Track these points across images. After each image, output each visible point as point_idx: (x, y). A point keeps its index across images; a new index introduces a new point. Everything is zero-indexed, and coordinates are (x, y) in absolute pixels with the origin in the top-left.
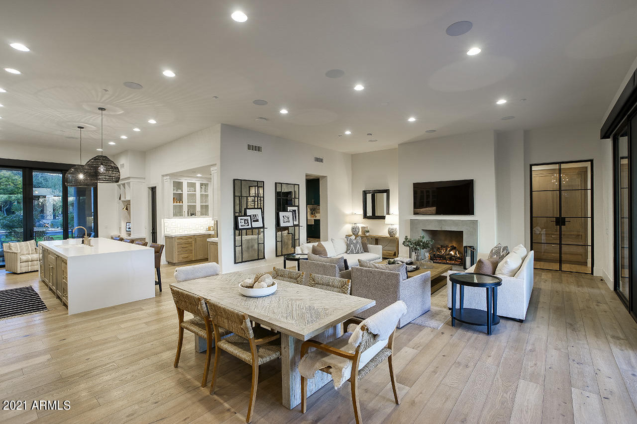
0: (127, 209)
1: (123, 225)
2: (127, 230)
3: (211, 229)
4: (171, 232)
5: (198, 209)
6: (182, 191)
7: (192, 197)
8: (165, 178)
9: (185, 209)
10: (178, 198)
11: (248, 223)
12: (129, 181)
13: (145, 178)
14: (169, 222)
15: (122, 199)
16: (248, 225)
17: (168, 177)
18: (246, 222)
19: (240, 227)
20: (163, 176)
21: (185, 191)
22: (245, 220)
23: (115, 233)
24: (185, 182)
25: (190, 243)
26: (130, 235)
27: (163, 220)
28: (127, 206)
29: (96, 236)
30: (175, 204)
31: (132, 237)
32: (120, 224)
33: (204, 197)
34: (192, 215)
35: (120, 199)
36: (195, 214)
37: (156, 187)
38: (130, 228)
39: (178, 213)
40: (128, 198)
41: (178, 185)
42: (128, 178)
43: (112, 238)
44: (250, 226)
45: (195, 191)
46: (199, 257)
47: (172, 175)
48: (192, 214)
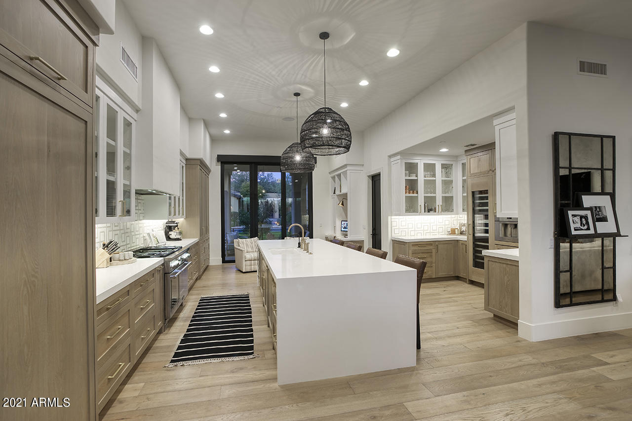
0: (343, 204)
1: (338, 223)
2: (343, 229)
3: (456, 233)
4: (400, 235)
5: (439, 202)
6: (417, 176)
7: (430, 184)
8: (392, 159)
9: (421, 202)
10: (412, 186)
11: (587, 223)
12: (345, 169)
13: (363, 165)
14: (397, 220)
15: (338, 192)
16: (588, 229)
17: (399, 157)
18: (584, 222)
19: (574, 233)
20: (390, 157)
21: (421, 176)
22: (581, 217)
23: (330, 233)
24: (421, 162)
25: (429, 252)
26: (346, 236)
27: (389, 217)
28: (343, 200)
29: (311, 237)
30: (408, 195)
31: (349, 238)
32: (335, 222)
33: (447, 184)
34: (429, 211)
35: (334, 193)
36: (435, 209)
37: (379, 175)
38: (345, 228)
39: (411, 207)
40: (344, 191)
41: (411, 168)
42: (345, 166)
43: (327, 239)
44: (592, 231)
45: (434, 175)
46: (441, 274)
47: (403, 153)
48: (430, 209)
